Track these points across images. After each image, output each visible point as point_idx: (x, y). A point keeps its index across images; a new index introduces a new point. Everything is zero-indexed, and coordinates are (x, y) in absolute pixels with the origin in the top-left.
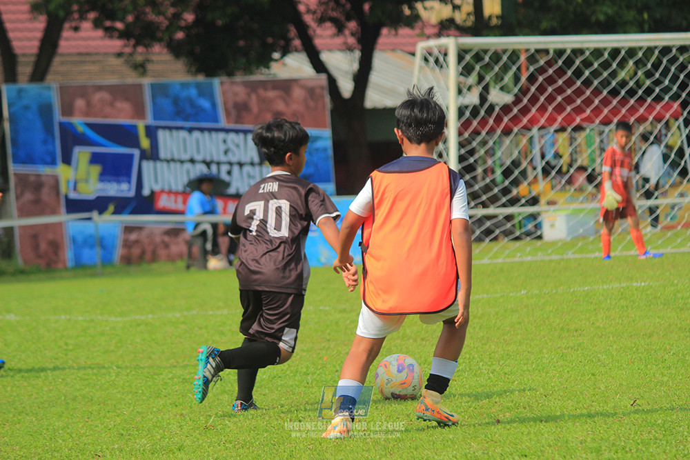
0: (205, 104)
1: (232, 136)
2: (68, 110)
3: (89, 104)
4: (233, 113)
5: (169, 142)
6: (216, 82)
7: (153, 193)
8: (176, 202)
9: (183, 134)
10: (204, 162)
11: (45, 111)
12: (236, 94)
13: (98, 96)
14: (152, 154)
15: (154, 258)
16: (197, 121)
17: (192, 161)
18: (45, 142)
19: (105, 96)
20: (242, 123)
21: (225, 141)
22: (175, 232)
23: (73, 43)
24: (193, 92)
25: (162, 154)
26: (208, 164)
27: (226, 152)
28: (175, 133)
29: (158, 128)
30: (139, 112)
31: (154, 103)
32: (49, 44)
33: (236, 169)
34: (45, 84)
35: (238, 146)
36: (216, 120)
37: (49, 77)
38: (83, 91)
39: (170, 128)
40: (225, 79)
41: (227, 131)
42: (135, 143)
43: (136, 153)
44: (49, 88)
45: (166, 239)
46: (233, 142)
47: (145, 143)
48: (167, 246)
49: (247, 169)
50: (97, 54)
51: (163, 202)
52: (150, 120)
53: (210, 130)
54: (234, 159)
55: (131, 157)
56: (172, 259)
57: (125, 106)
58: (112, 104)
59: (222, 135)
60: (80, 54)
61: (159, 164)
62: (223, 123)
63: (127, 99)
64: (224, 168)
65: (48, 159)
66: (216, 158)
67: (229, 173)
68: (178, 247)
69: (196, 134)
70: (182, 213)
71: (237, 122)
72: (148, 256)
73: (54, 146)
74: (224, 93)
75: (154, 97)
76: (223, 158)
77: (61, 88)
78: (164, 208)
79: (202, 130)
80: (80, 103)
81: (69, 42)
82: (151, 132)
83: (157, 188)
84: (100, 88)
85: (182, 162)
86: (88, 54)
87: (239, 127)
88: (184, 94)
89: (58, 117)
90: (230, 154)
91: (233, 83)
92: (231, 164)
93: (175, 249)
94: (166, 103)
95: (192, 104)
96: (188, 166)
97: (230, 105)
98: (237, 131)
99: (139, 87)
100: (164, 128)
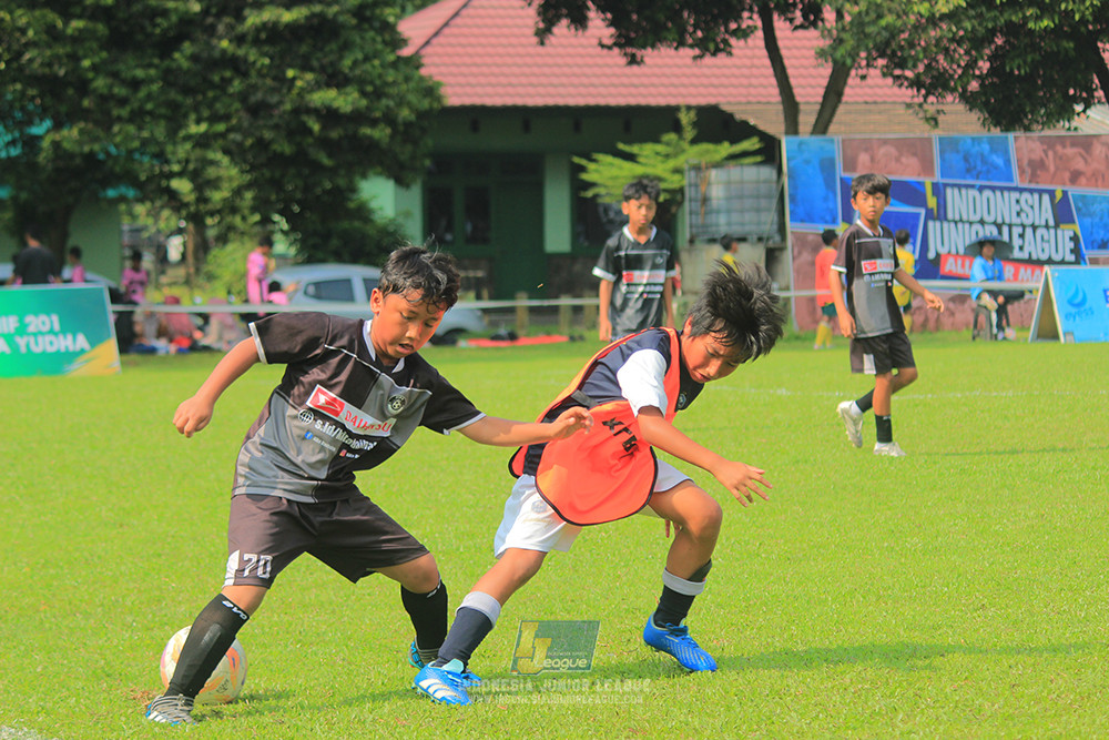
0: (998, 161)
1: (1026, 195)
2: (850, 164)
3: (872, 159)
4: (1028, 171)
5: (957, 202)
6: (1011, 136)
7: (938, 255)
8: (963, 266)
9: (973, 193)
10: (995, 223)
11: (827, 166)
12: (1031, 151)
13: (883, 150)
14: (940, 215)
15: (938, 327)
16: (988, 179)
17: (982, 222)
18: (826, 199)
19: (892, 150)
20: (1037, 183)
21: (1018, 201)
22: (961, 299)
23: (858, 91)
24: (986, 147)
25: (950, 216)
26: (999, 227)
27: (1018, 214)
28: (964, 191)
29: (946, 185)
30: (927, 168)
31: (943, 159)
32: (834, 93)
33: (1029, 231)
34: (828, 136)
35: (1032, 207)
36: (1010, 179)
37: (832, 128)
38: (867, 146)
39: (959, 187)
40: (1020, 134)
41: (1021, 190)
42: (922, 202)
43: (923, 212)
44: (832, 141)
45: (951, 305)
46: (1026, 201)
47: (932, 202)
48: (952, 314)
49: (1040, 232)
50: (885, 103)
51: (950, 266)
52: (938, 178)
53: (1002, 189)
54: (1028, 222)
55: (917, 216)
56: (956, 328)
57: (913, 162)
58: (898, 160)
59: (1015, 195)
60: (866, 103)
61: (945, 225)
62: (1017, 182)
63: (915, 154)
64: (1017, 231)
65: (828, 218)
66: (1007, 221)
67: (1022, 236)
68: (963, 314)
69: (987, 193)
70: (965, 278)
71: (1030, 181)
72: (931, 324)
73: (836, 203)
74: (1018, 150)
75: (942, 152)
76: (1015, 220)
77: (844, 141)
78: (950, 271)
79: (993, 189)
80: (864, 158)
81: (853, 90)
82: (938, 190)
83: (943, 251)
84: (885, 142)
85: (971, 223)
86: (875, 103)
87: (1033, 186)
88: (976, 149)
89: (840, 173)
90: (1023, 215)
91: (1027, 138)
92: (1024, 226)
93: (959, 317)
94: (956, 160)
95: (984, 160)
96: (977, 227)
97: (1025, 162)
98: (1031, 191)
99: (929, 140)
100: (953, 186)
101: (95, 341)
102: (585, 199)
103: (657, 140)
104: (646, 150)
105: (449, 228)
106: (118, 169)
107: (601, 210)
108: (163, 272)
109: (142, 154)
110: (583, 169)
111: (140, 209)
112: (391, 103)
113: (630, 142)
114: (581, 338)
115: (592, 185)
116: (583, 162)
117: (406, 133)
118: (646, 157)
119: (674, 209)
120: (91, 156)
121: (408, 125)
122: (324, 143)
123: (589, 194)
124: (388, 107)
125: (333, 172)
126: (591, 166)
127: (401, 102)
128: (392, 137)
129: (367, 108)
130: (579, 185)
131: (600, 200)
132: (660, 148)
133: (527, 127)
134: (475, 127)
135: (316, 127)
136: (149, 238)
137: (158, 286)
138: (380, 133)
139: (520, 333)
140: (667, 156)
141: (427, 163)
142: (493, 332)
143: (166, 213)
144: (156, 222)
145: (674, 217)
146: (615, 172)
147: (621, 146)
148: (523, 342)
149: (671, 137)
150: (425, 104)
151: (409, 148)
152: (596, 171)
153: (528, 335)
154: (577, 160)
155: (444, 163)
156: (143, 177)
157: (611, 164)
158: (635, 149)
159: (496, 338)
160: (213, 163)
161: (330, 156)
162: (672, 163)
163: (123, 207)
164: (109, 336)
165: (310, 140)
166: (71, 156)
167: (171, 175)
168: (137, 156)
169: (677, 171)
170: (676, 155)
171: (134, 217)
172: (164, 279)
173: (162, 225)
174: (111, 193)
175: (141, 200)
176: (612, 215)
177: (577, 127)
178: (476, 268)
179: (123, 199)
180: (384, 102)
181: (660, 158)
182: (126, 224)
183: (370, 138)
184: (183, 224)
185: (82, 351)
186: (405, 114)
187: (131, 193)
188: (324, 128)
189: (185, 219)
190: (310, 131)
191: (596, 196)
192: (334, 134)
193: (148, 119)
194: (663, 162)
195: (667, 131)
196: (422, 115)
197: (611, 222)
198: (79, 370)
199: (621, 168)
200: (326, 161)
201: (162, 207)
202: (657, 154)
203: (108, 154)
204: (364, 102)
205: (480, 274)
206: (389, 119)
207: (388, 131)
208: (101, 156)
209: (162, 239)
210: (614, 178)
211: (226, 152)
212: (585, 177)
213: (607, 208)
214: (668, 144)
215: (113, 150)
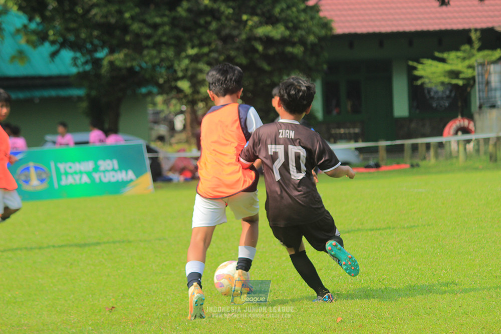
101: (138, 174)
102: (417, 86)
103: (457, 49)
104: (452, 56)
105: (338, 105)
106: (147, 76)
107: (426, 92)
108: (172, 136)
109: (161, 67)
110: (415, 68)
111: (159, 99)
112: (303, 33)
113: (442, 51)
114: (418, 165)
115: (420, 77)
116: (415, 64)
117: (312, 50)
118: (453, 59)
119: (469, 89)
120: (131, 70)
121: (313, 45)
122: (265, 57)
123: (419, 82)
124: (301, 35)
125: (271, 74)
126: (420, 67)
127: (309, 31)
128: (305, 52)
129: (290, 36)
130: (413, 79)
131: (425, 86)
132: (460, 54)
133: (381, 44)
134: (351, 45)
135: (260, 48)
136: (165, 117)
137: (171, 144)
138: (298, 50)
139: (382, 163)
140: (464, 59)
141: (325, 67)
142: (366, 163)
143: (174, 102)
144: (168, 107)
145: (469, 94)
146: (433, 69)
147: (437, 54)
148: (384, 168)
149: (466, 47)
150: (323, 33)
151: (314, 59)
152: (424, 69)
153: (386, 164)
154: (411, 63)
155: (334, 67)
156: (161, 81)
157: (431, 65)
158: (445, 55)
159: (368, 167)
160: (201, 71)
161: (269, 64)
162: (467, 63)
163: (149, 99)
164: (146, 171)
165: (257, 56)
166: (119, 69)
167: (177, 79)
168: (158, 69)
169: (470, 67)
170: (469, 58)
171: (154, 104)
172: (174, 140)
173: (172, 109)
174: (144, 90)
175: (160, 93)
176: (432, 94)
177: (411, 44)
178: (354, 127)
179: (150, 94)
180: (300, 32)
181: (459, 60)
182: (150, 109)
183: (291, 53)
184: (184, 108)
185: (131, 181)
186: (311, 38)
187: (155, 90)
188: (265, 48)
189: (185, 105)
190: (256, 51)
191: (423, 84)
192: (271, 52)
193: (164, 47)
194: (462, 62)
195: (464, 44)
196: (321, 39)
197: (432, 98)
198: (129, 191)
199: (437, 67)
200: (267, 67)
201: (172, 98)
202: (458, 57)
203: (141, 67)
204: (287, 33)
205: (357, 130)
206: (302, 42)
207: (302, 49)
208: (137, 69)
209: (171, 116)
210: (434, 73)
211: (209, 64)
212: (417, 73)
213: (429, 90)
214: (464, 51)
215: (144, 65)
